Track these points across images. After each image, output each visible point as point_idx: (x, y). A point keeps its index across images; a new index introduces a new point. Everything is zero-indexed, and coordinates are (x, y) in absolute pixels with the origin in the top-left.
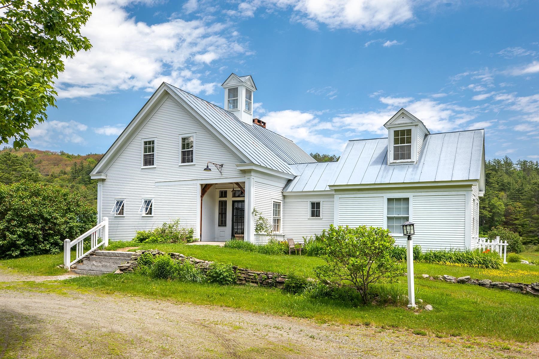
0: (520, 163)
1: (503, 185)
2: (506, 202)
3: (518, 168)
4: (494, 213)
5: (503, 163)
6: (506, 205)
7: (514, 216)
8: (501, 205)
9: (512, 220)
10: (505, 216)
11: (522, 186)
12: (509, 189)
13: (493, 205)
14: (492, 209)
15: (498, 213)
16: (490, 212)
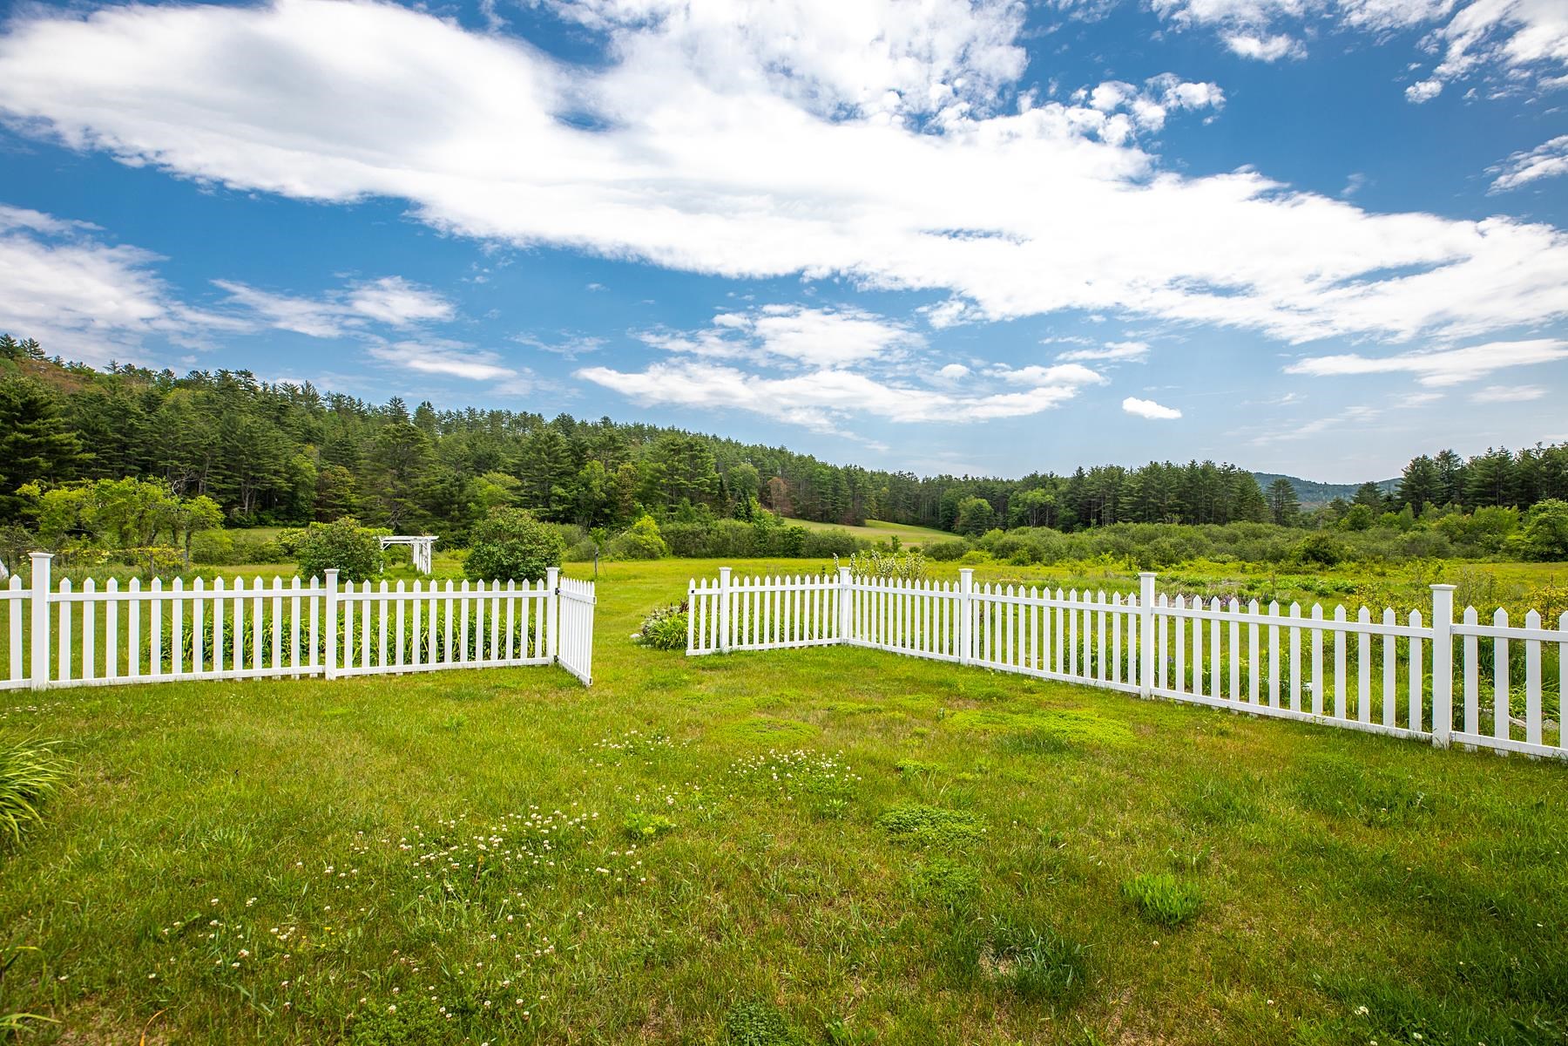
0: (330, 397)
1: (309, 432)
2: (318, 463)
3: (328, 405)
4: (297, 483)
5: (300, 392)
6: (320, 469)
7: (335, 491)
8: (310, 469)
9: (330, 498)
10: (317, 489)
11: (347, 437)
12: (323, 440)
13: (294, 467)
14: (292, 476)
15: (304, 483)
16: (289, 480)
